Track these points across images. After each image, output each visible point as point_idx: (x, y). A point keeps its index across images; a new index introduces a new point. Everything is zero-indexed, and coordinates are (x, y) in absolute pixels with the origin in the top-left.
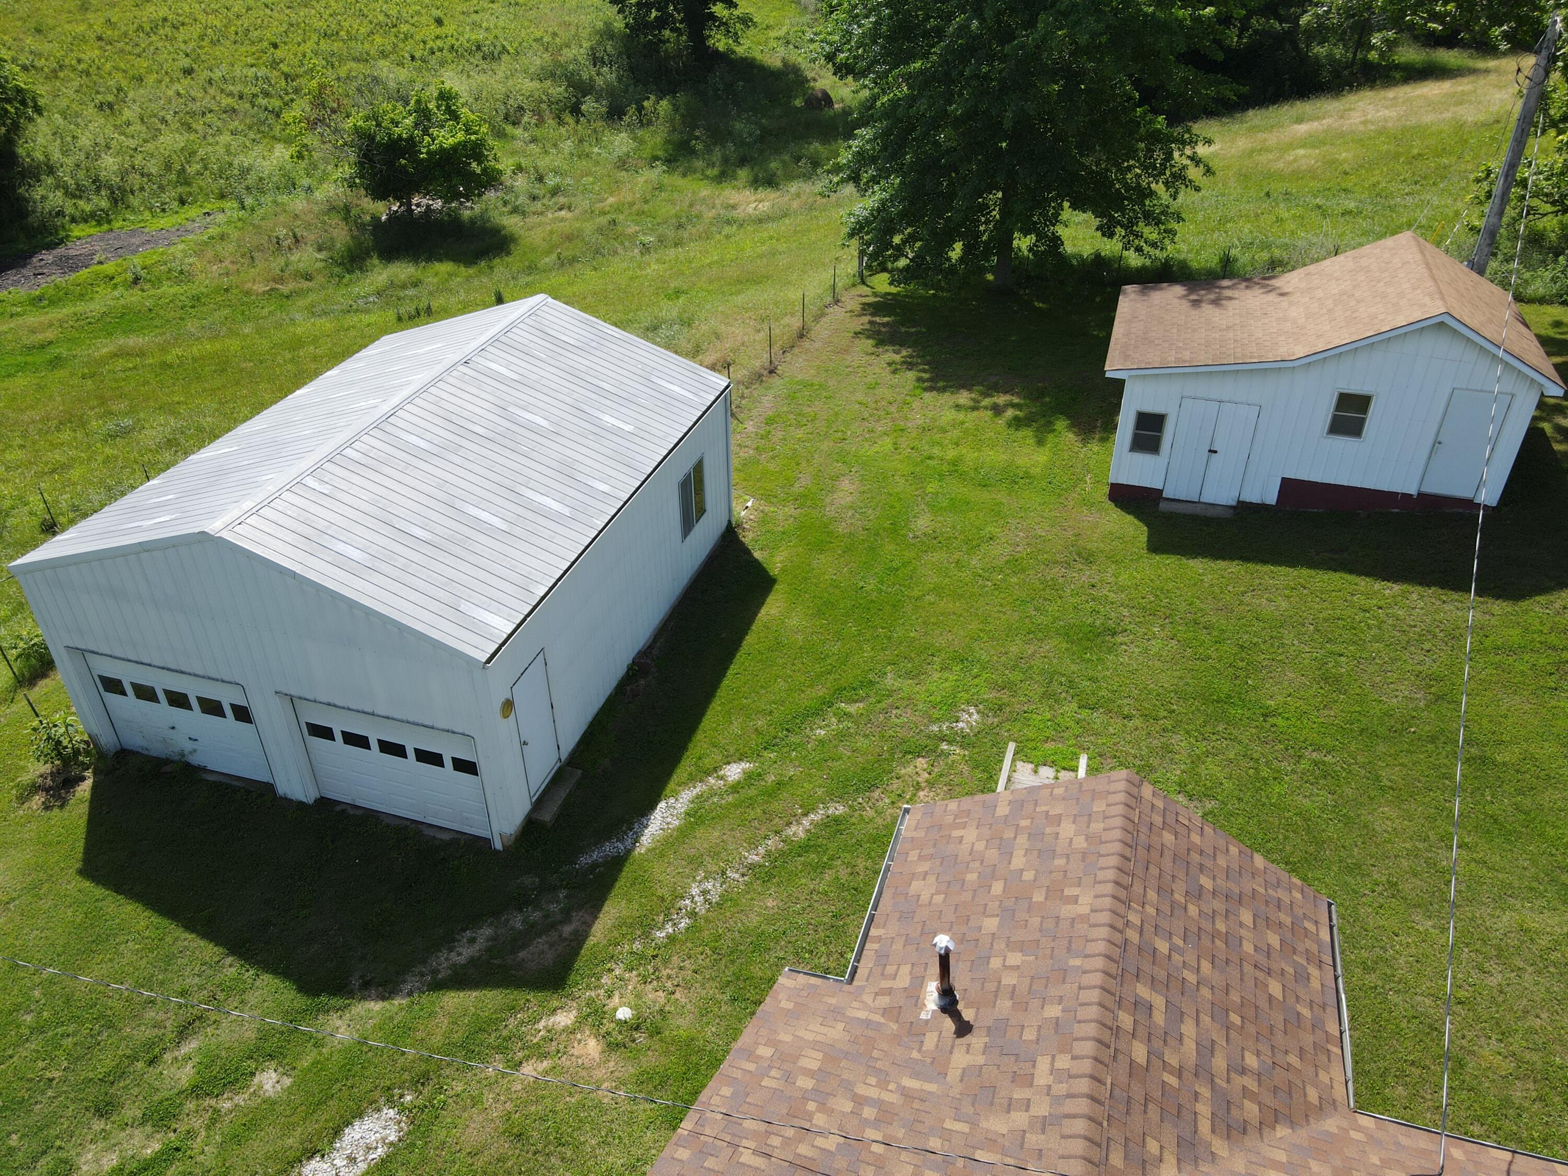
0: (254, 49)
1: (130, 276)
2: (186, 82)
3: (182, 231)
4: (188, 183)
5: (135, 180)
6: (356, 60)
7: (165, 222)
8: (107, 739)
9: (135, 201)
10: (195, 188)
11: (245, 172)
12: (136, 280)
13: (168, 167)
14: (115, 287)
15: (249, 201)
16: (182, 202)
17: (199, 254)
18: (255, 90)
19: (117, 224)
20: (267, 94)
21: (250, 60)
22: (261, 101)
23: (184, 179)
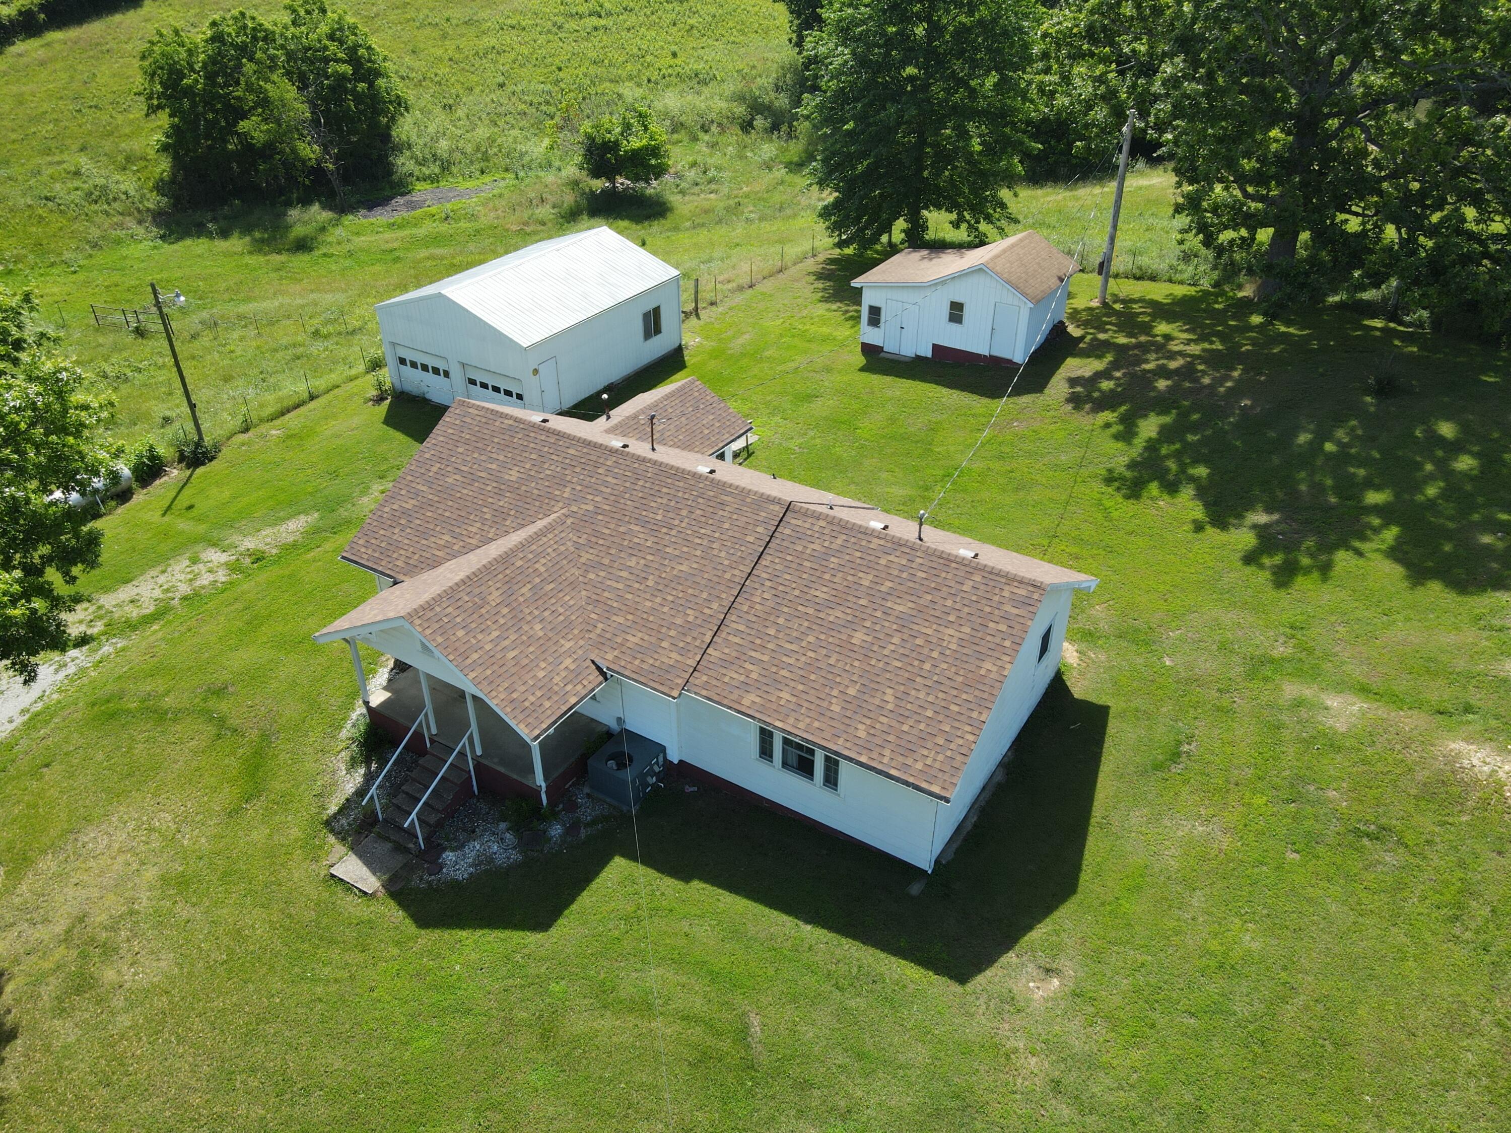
0: (546, 71)
1: (443, 215)
2: (498, 92)
3: (478, 190)
4: (488, 161)
5: (457, 156)
6: (611, 81)
7: (470, 184)
8: (398, 385)
9: (454, 170)
10: (491, 164)
11: (522, 155)
12: (447, 218)
13: (478, 149)
14: (434, 221)
15: (521, 174)
16: (482, 172)
17: (484, 205)
18: (541, 100)
19: (442, 184)
20: (548, 103)
21: (542, 79)
22: (544, 108)
23: (486, 158)
